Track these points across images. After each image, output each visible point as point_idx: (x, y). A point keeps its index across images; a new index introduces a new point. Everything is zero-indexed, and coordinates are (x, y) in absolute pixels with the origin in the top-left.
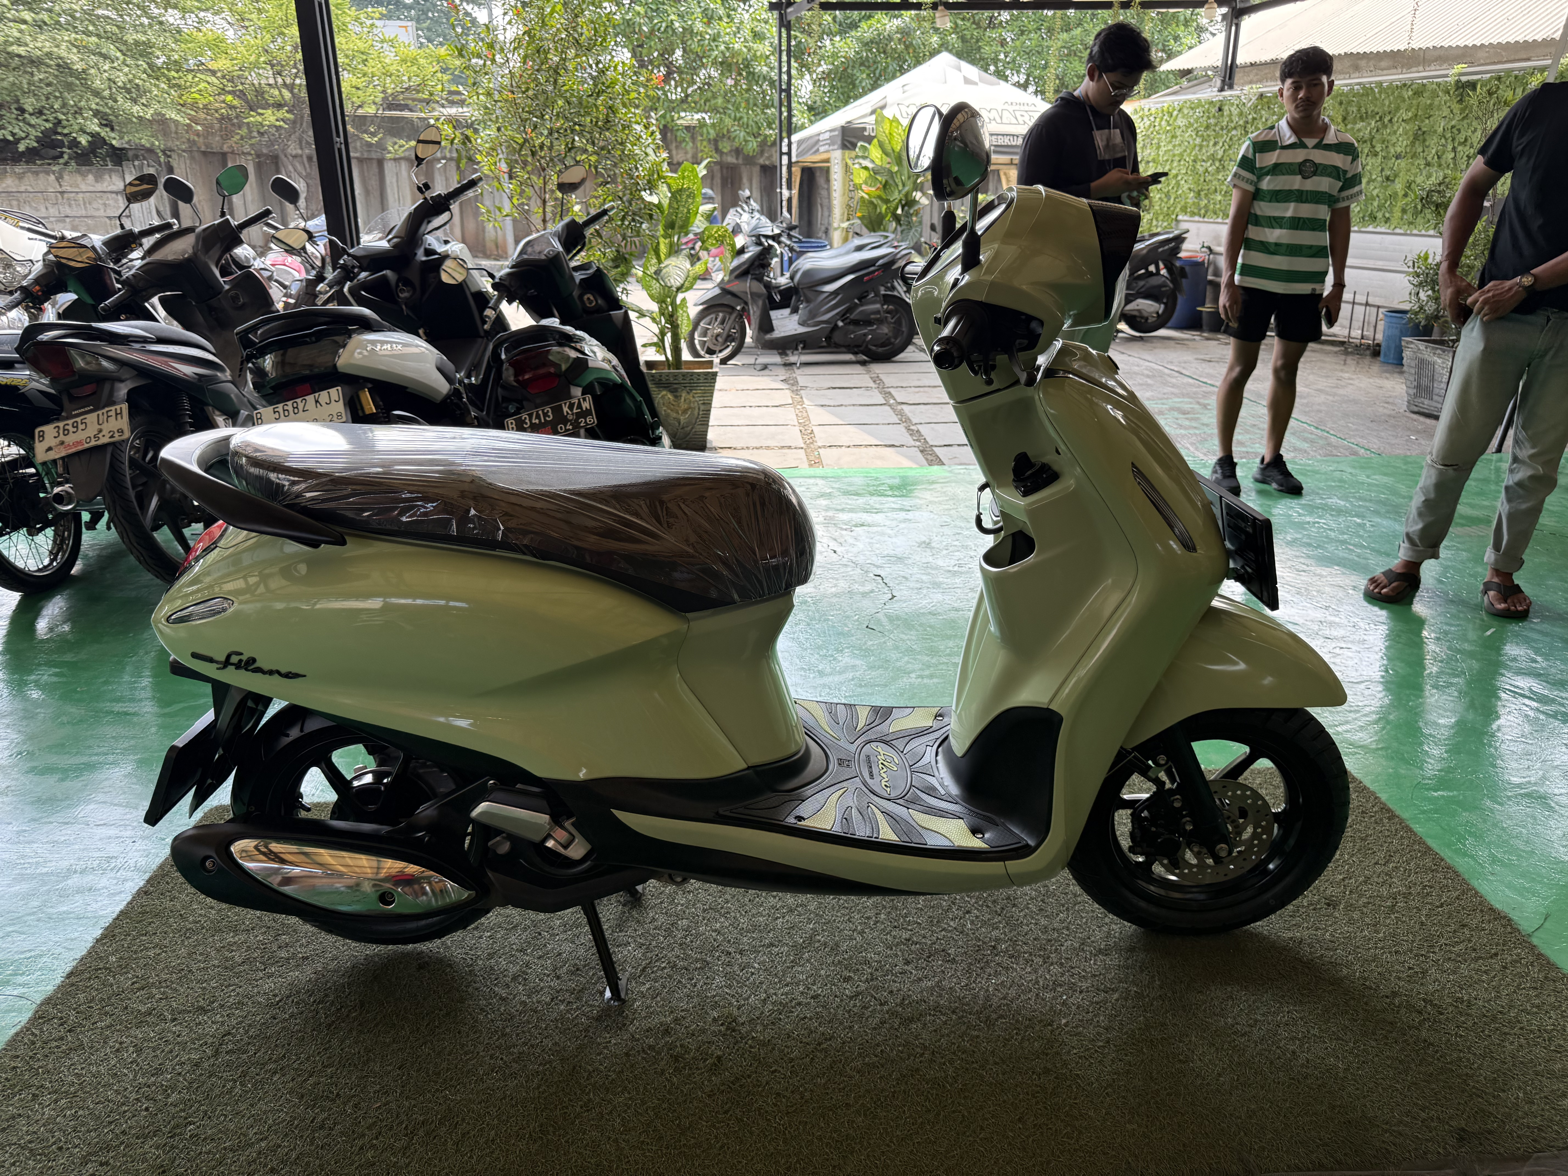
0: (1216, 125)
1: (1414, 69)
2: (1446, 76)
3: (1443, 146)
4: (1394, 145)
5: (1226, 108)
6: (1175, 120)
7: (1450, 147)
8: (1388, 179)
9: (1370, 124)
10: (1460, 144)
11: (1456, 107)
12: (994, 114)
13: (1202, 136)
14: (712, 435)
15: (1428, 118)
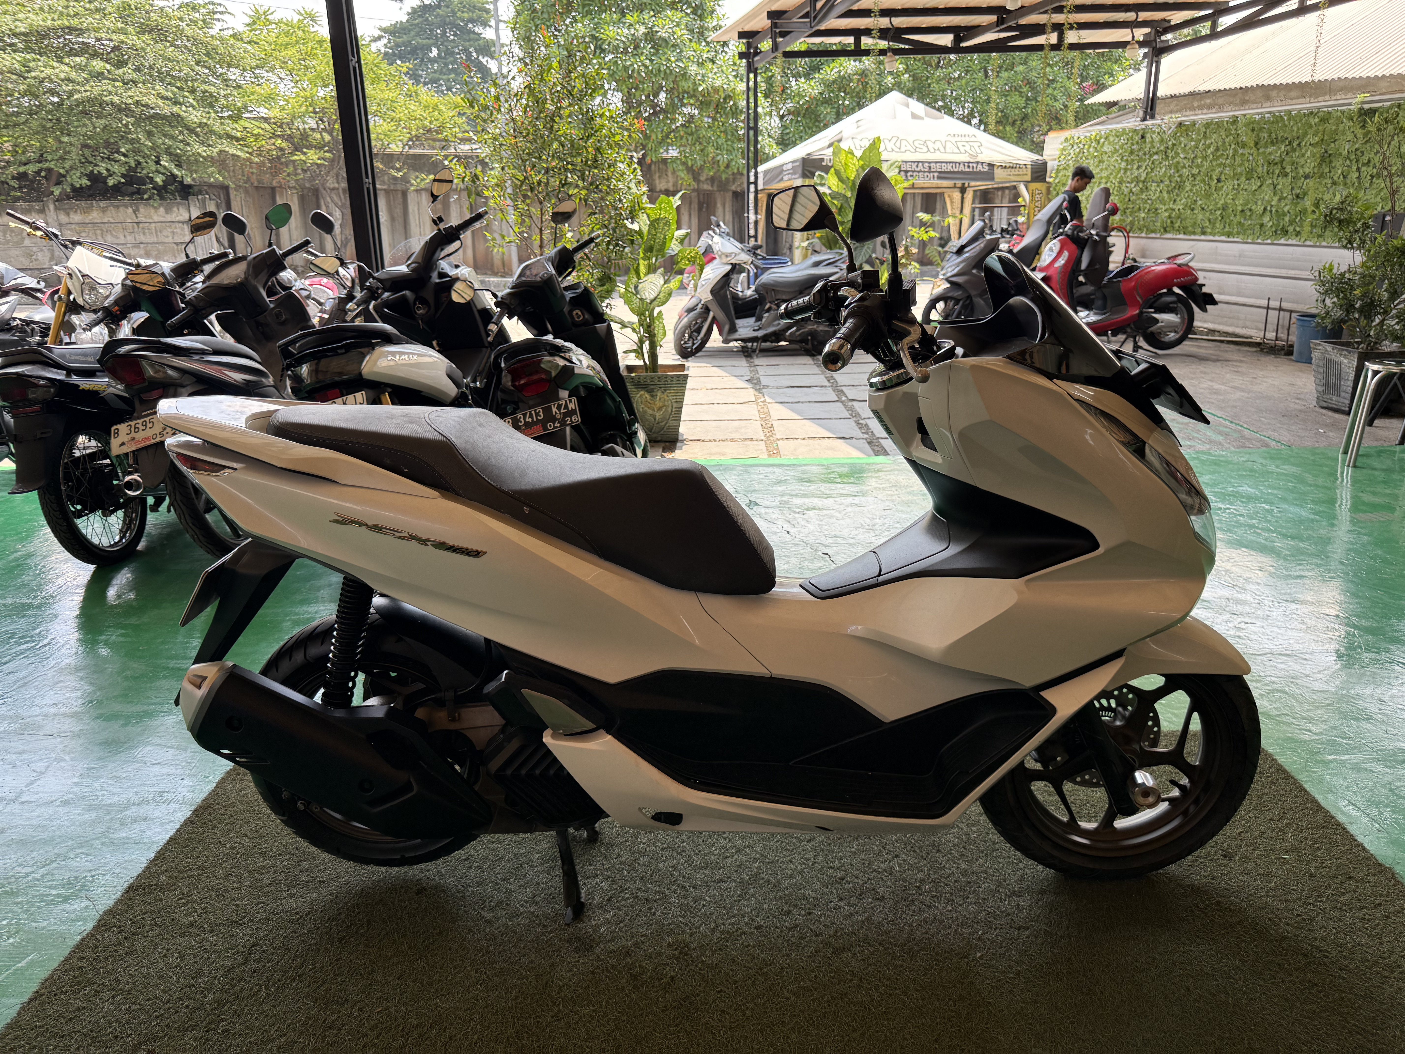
0: (1139, 150)
1: (1321, 98)
2: (1350, 104)
3: (1348, 166)
4: (1302, 166)
5: (1148, 136)
6: (1102, 146)
7: (1354, 168)
8: (1298, 196)
9: (1280, 148)
10: (1364, 165)
11: (1360, 133)
12: (938, 145)
13: (1127, 160)
14: (684, 429)
15: (1334, 142)
